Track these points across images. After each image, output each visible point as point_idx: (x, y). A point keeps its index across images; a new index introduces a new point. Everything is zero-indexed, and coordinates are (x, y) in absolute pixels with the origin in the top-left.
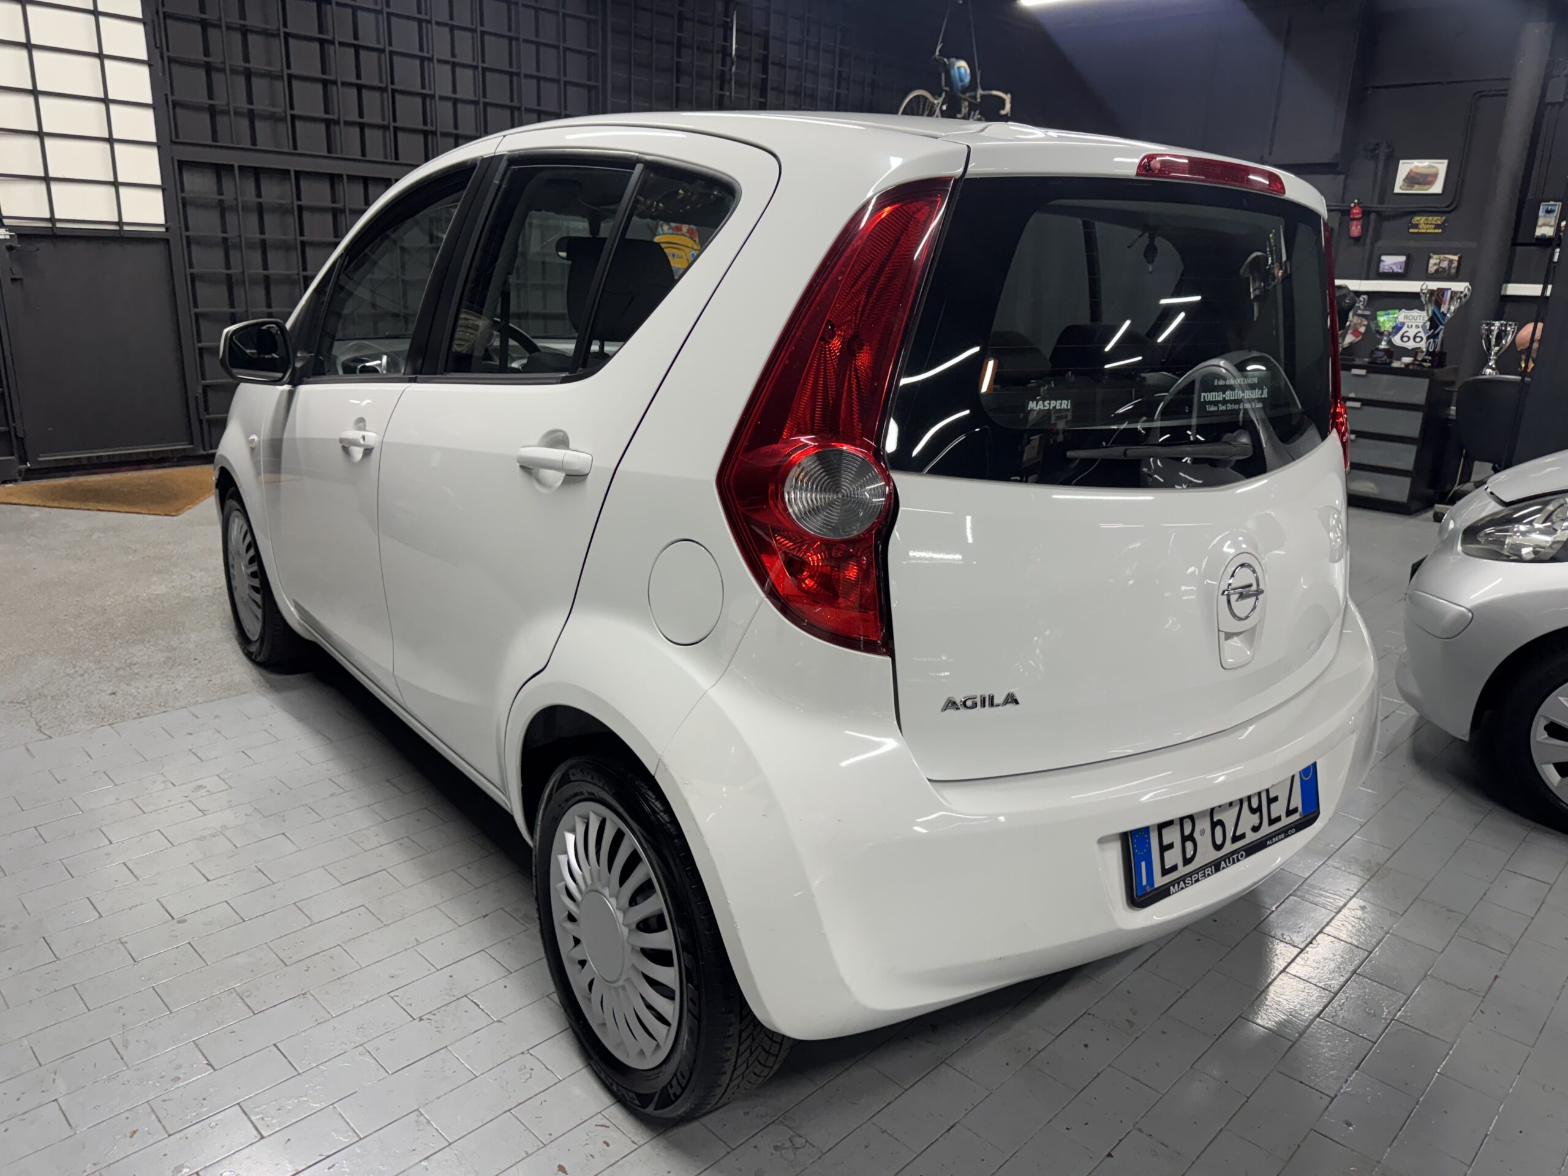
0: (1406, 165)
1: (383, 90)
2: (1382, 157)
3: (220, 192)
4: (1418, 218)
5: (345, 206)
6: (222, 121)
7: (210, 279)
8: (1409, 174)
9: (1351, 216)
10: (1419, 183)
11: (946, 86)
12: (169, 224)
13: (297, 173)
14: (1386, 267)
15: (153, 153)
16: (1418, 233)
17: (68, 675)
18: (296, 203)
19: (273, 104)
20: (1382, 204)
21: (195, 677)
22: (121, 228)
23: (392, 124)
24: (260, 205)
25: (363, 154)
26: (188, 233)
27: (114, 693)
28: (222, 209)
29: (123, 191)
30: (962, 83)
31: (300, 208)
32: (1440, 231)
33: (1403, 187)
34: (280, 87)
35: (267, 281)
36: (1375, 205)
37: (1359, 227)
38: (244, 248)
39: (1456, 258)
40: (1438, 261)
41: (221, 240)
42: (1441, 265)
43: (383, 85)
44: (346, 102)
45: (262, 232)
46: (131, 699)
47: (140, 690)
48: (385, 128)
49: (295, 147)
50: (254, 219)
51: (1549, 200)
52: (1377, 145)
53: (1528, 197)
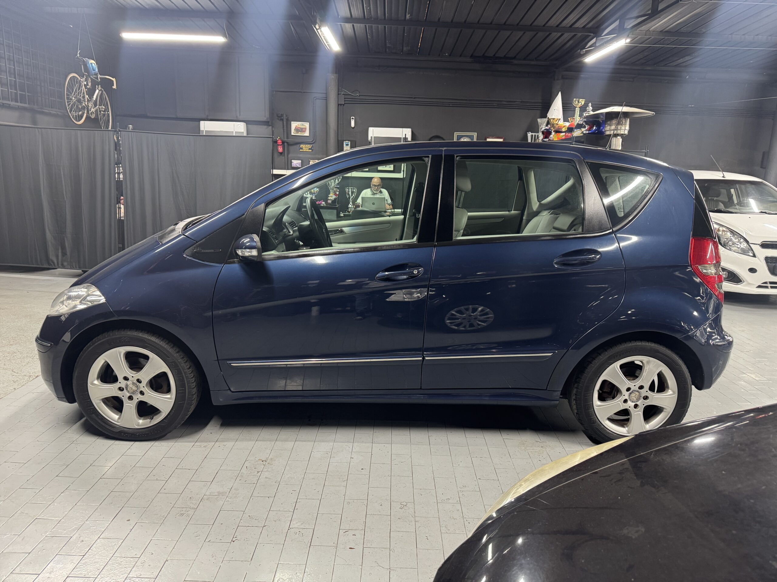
0: (294, 124)
2: (285, 120)
4: (302, 145)
8: (295, 128)
9: (278, 144)
10: (300, 132)
14: (294, 165)
16: (303, 151)
32: (311, 151)
33: (294, 133)
36: (286, 139)
37: (282, 148)
51: (346, 141)
52: (282, 115)
53: (339, 139)
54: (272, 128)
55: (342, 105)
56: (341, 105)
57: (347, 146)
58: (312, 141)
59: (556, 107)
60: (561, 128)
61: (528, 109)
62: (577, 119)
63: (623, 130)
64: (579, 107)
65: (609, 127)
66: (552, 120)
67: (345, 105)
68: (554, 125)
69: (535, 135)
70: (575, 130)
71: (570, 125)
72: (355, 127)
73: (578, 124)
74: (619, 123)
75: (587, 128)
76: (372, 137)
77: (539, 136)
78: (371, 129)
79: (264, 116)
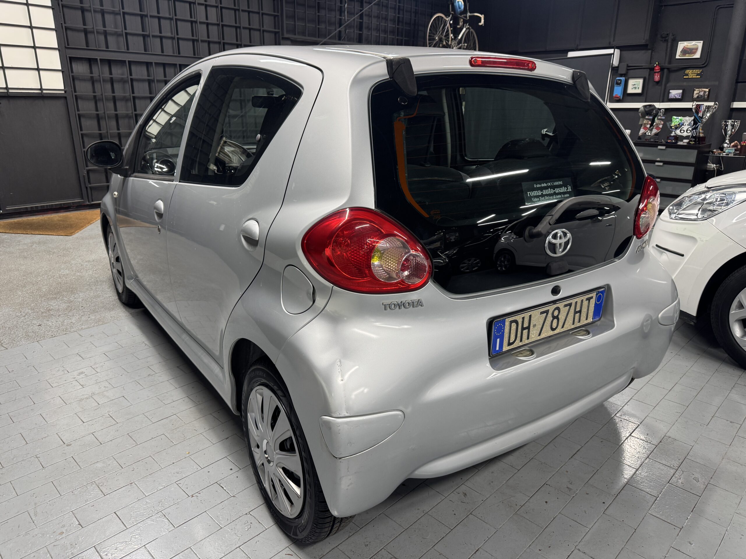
0: (681, 44)
1: (171, 19)
2: (670, 41)
3: (91, 72)
4: (689, 71)
5: (154, 78)
6: (91, 37)
7: (88, 117)
8: (683, 49)
9: (655, 71)
10: (689, 53)
11: (452, 11)
12: (66, 89)
13: (129, 61)
14: (672, 96)
15: (57, 53)
16: (688, 78)
17: (17, 316)
18: (130, 77)
19: (116, 28)
20: (670, 64)
21: (81, 316)
22: (42, 92)
23: (176, 36)
24: (112, 78)
25: (162, 52)
26: (76, 94)
27: (40, 325)
28: (93, 81)
29: (42, 72)
30: (460, 10)
31: (132, 80)
32: (699, 77)
33: (680, 56)
34: (119, 18)
35: (117, 117)
36: (667, 65)
37: (659, 76)
38: (104, 100)
39: (707, 90)
40: (699, 92)
41: (93, 97)
42: (700, 94)
43: (171, 17)
44: (153, 26)
45: (113, 92)
46: (49, 328)
47: (53, 323)
48: (173, 38)
49: (128, 49)
50: (108, 86)
52: (667, 34)
54: (652, 52)
58: (703, 65)
79: (642, 38)
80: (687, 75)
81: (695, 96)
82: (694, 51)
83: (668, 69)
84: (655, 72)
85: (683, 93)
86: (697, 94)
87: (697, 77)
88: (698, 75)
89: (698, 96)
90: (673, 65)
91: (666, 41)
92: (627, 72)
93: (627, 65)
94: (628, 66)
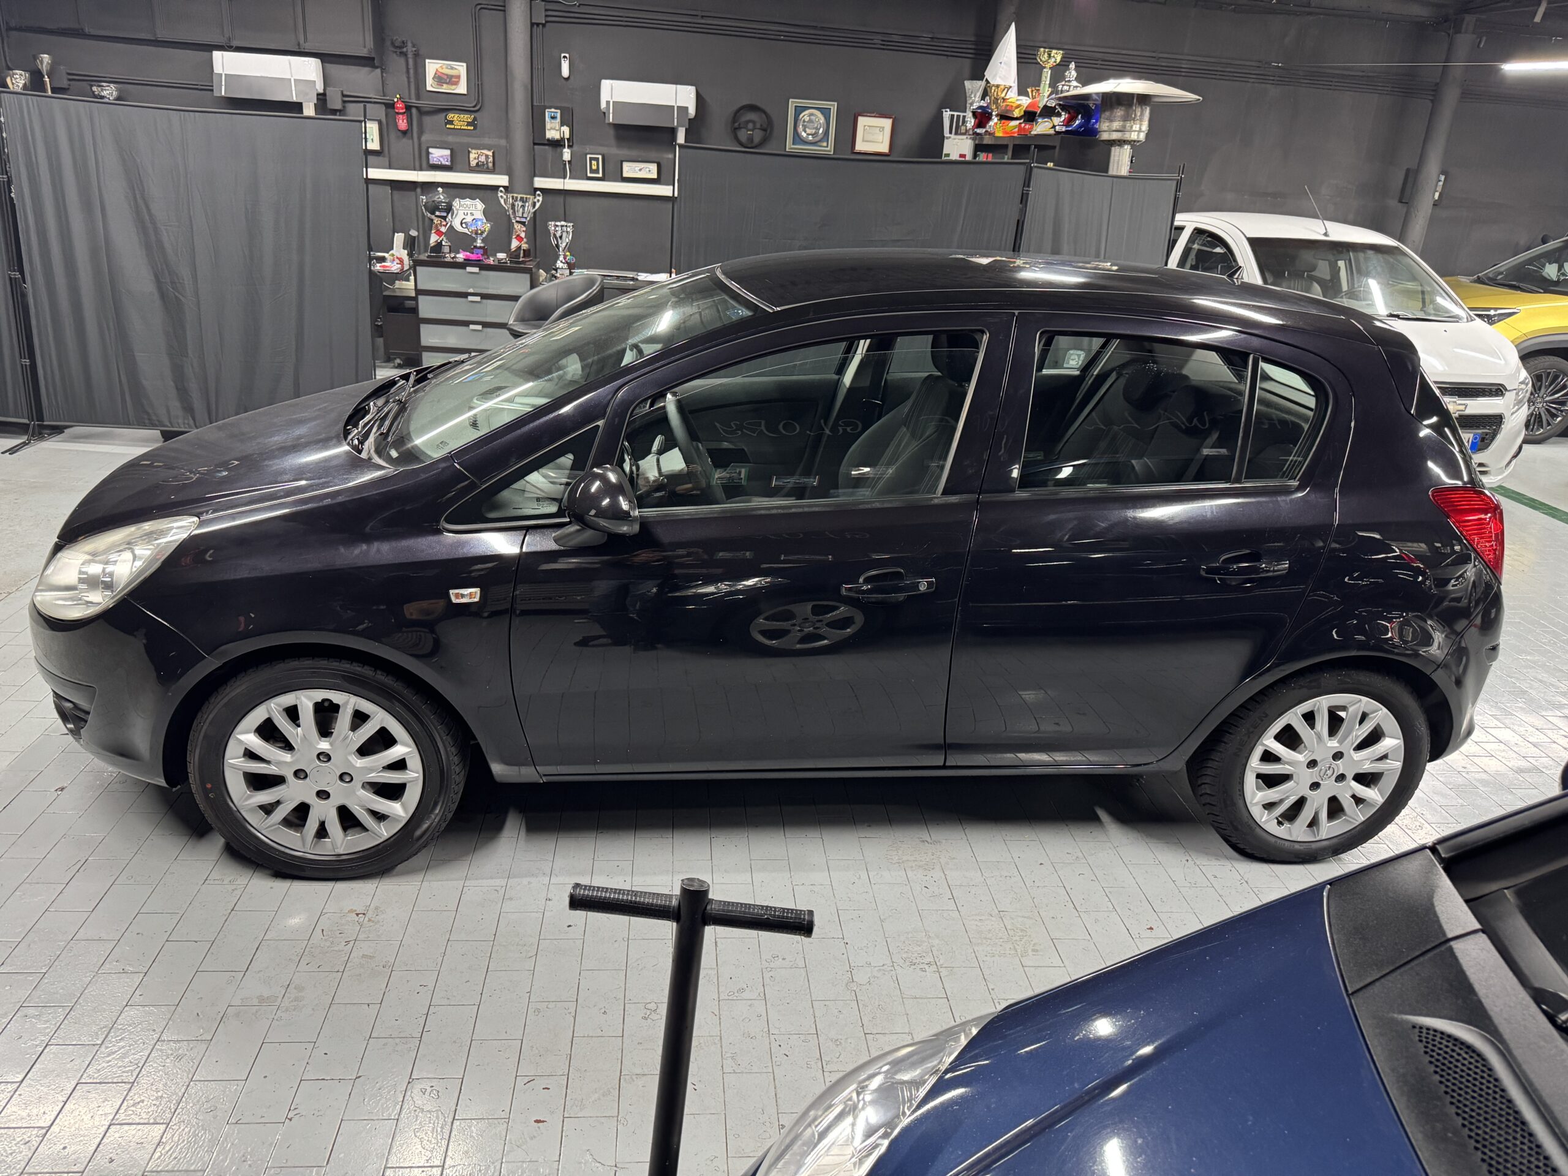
0: (431, 65)
2: (410, 55)
4: (453, 115)
8: (436, 74)
9: (397, 111)
10: (447, 83)
14: (435, 159)
16: (455, 129)
20: (419, 99)
33: (433, 86)
36: (414, 101)
37: (405, 121)
40: (477, 155)
42: (480, 160)
51: (550, 108)
52: (403, 42)
53: (535, 104)
54: (382, 73)
55: (541, 26)
56: (538, 25)
57: (553, 121)
58: (474, 107)
59: (1005, 58)
60: (1011, 109)
61: (947, 56)
62: (1044, 96)
63: (1136, 133)
64: (1050, 68)
65: (1107, 124)
66: (993, 88)
67: (548, 24)
68: (997, 100)
69: (958, 116)
70: (1040, 120)
71: (1029, 105)
72: (572, 78)
73: (1045, 107)
74: (1126, 118)
75: (1062, 118)
76: (608, 103)
77: (966, 119)
78: (606, 84)
79: (362, 44)
80: (451, 122)
81: (473, 163)
82: (454, 80)
83: (417, 107)
84: (398, 113)
85: (452, 155)
86: (475, 159)
87: (469, 128)
88: (469, 124)
89: (477, 164)
90: (424, 103)
91: (405, 54)
92: (344, 107)
93: (342, 92)
94: (344, 96)
